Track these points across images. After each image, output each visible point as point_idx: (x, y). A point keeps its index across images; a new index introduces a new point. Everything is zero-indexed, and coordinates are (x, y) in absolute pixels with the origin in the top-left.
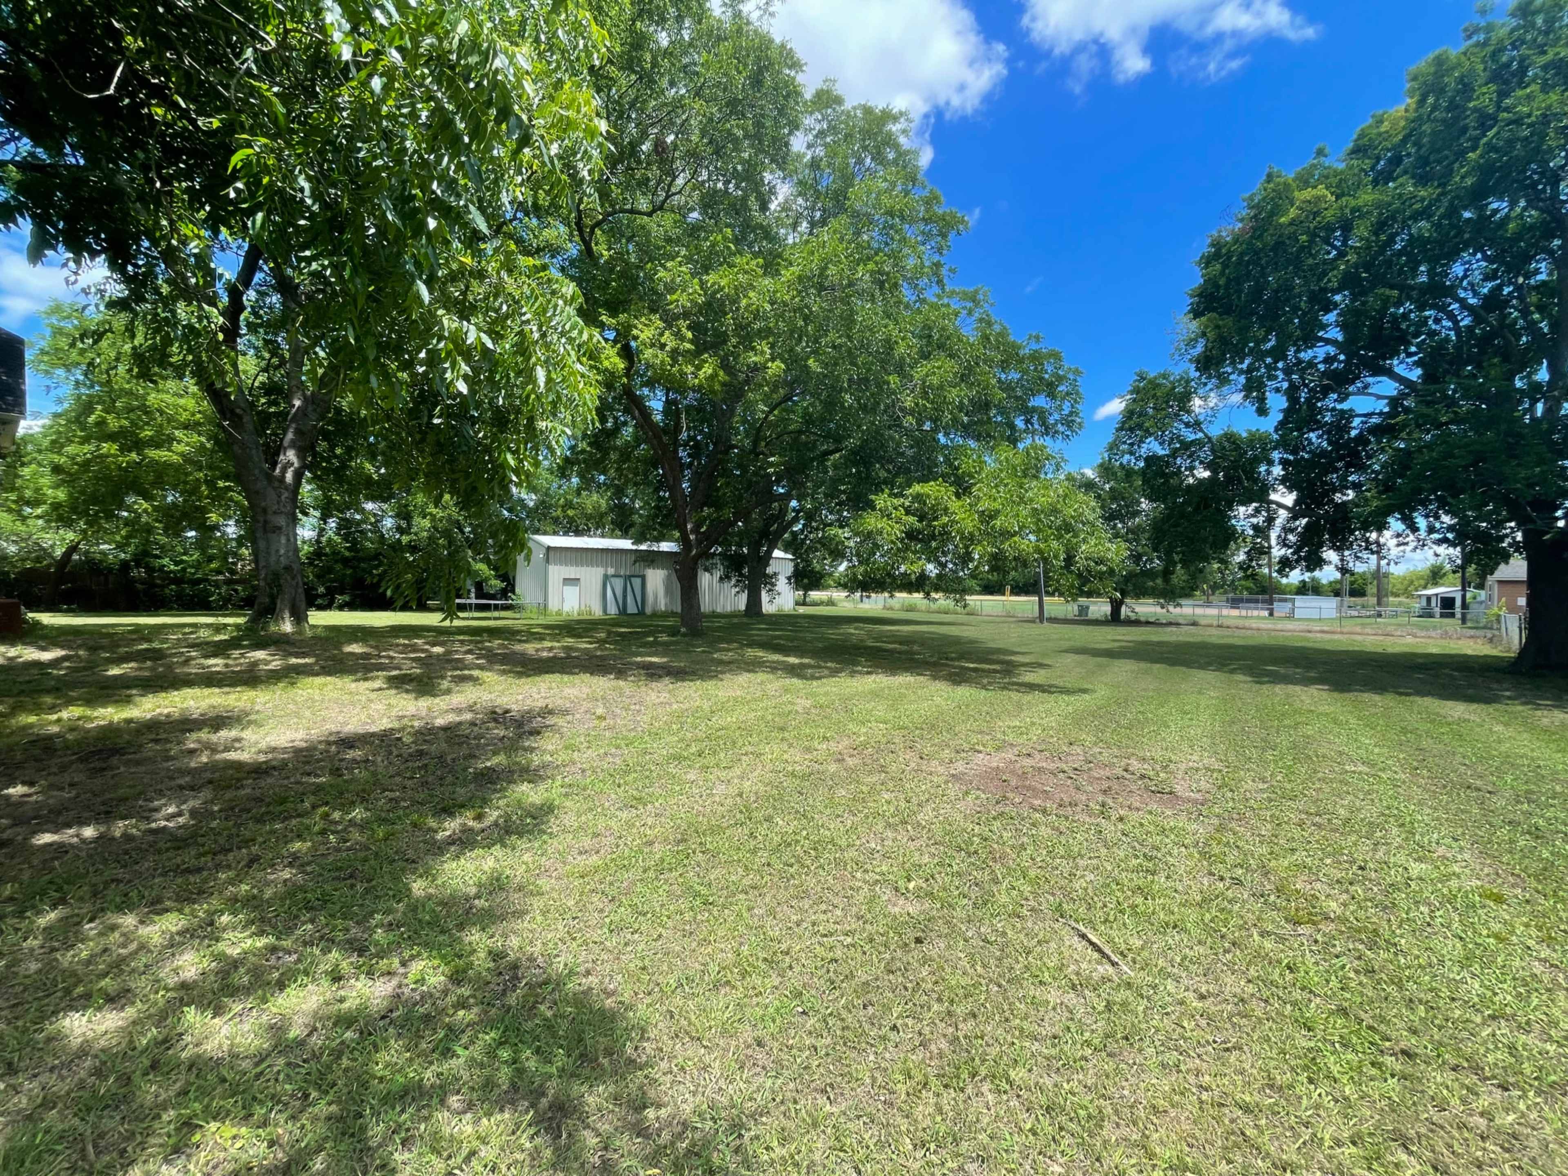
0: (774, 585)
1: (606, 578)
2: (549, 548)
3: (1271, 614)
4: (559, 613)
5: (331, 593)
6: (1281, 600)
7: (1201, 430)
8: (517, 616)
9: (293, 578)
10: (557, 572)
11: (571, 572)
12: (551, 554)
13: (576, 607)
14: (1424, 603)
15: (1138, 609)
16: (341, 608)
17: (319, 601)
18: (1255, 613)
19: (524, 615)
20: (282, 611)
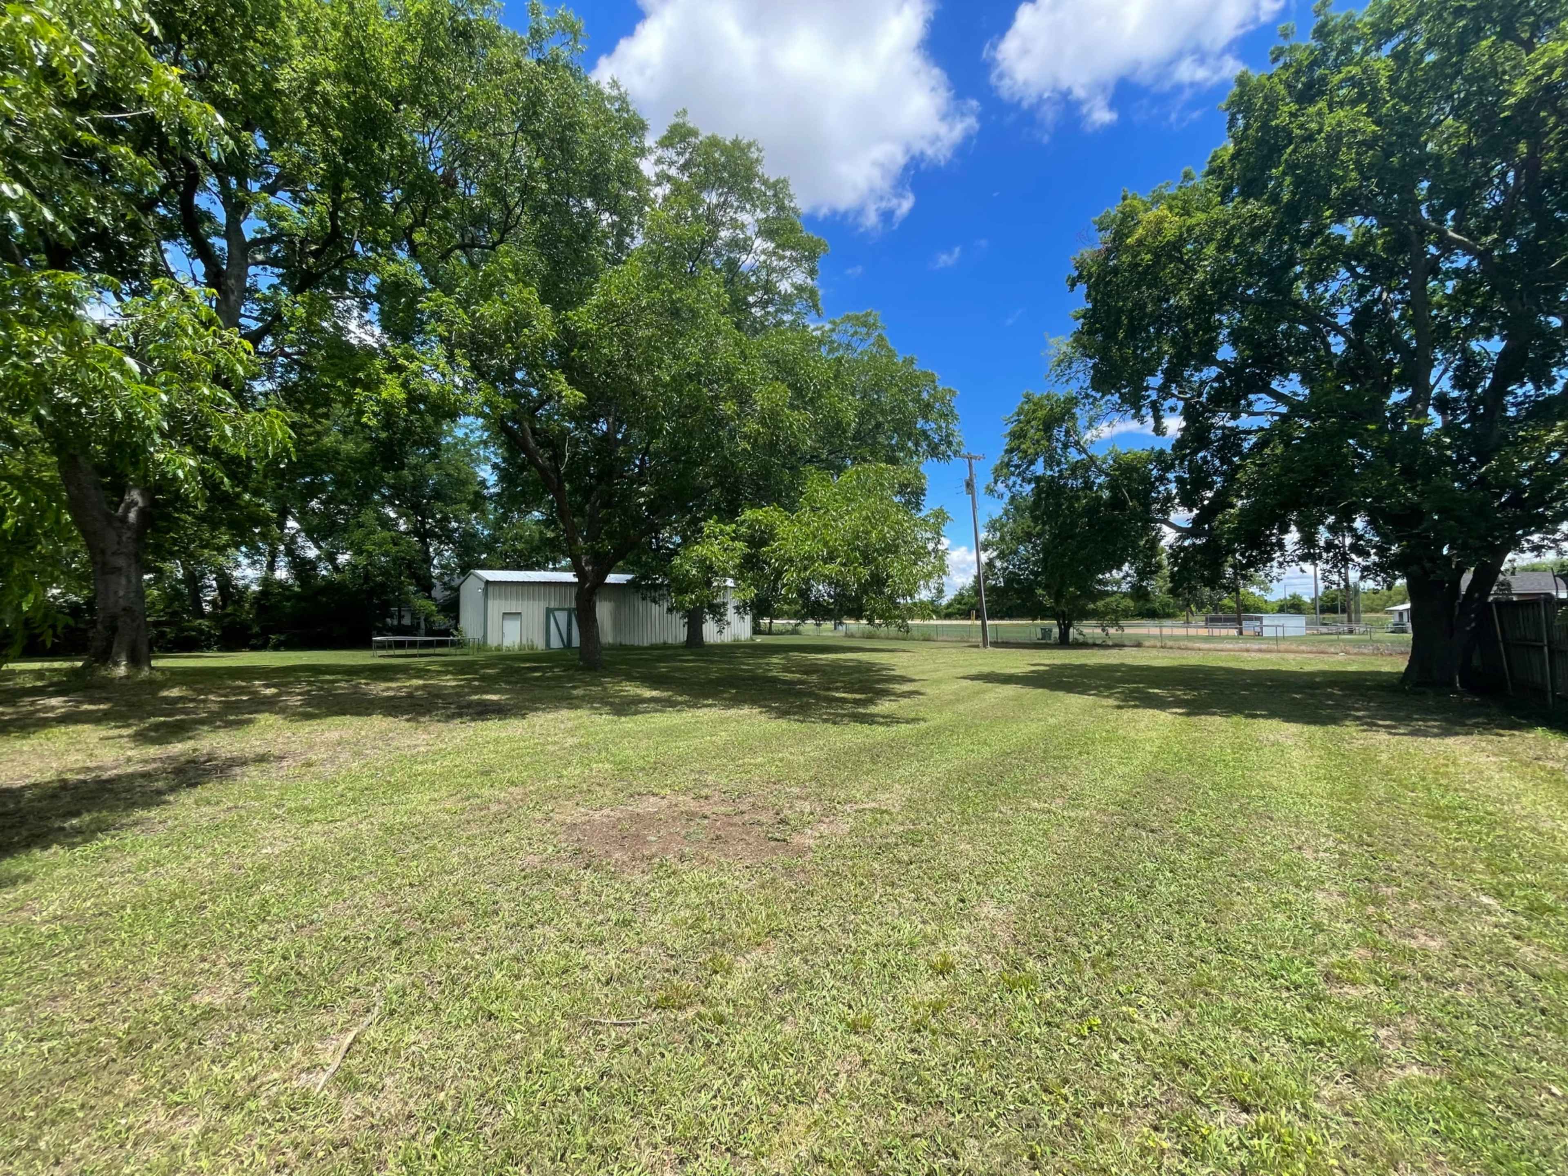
0: (723, 615)
1: (549, 612)
2: (487, 583)
3: (1241, 633)
4: (499, 648)
5: (266, 632)
6: (1250, 619)
7: (1085, 451)
8: (458, 652)
9: (133, 621)
10: (497, 606)
11: (512, 606)
12: (490, 589)
13: (518, 641)
14: (1396, 619)
15: (1086, 631)
16: (276, 648)
17: (253, 642)
18: (1224, 632)
19: (465, 651)
20: (118, 654)
